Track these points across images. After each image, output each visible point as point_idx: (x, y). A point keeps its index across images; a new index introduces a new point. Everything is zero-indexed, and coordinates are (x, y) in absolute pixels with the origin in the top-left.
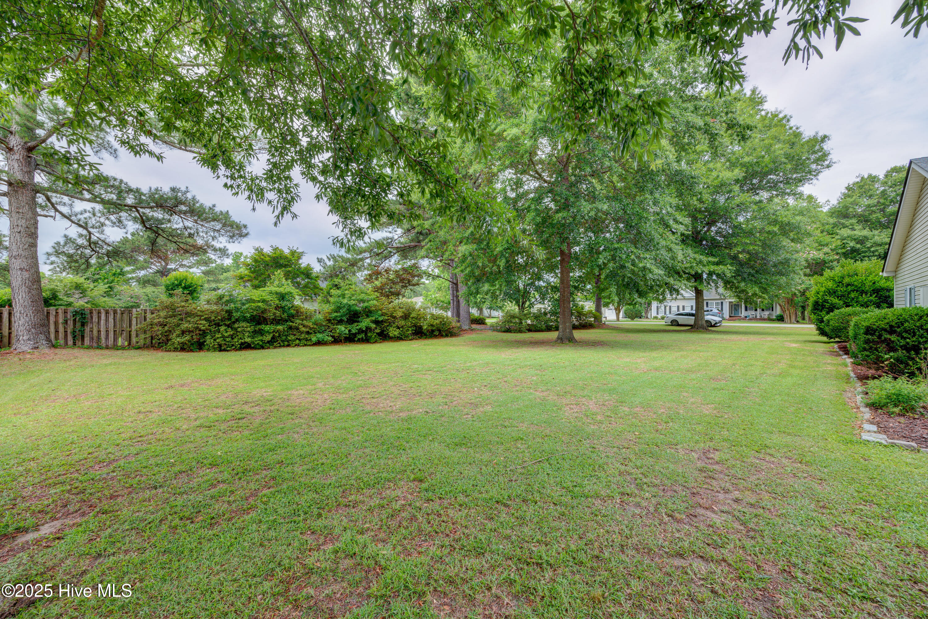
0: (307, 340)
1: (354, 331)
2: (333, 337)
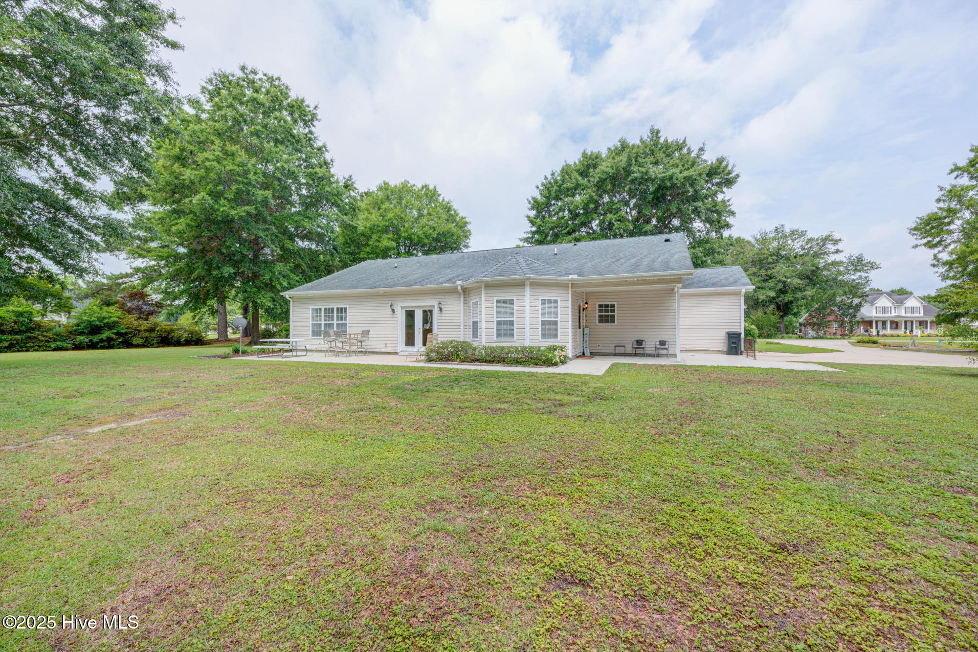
0: (46, 346)
1: (95, 340)
2: (73, 344)
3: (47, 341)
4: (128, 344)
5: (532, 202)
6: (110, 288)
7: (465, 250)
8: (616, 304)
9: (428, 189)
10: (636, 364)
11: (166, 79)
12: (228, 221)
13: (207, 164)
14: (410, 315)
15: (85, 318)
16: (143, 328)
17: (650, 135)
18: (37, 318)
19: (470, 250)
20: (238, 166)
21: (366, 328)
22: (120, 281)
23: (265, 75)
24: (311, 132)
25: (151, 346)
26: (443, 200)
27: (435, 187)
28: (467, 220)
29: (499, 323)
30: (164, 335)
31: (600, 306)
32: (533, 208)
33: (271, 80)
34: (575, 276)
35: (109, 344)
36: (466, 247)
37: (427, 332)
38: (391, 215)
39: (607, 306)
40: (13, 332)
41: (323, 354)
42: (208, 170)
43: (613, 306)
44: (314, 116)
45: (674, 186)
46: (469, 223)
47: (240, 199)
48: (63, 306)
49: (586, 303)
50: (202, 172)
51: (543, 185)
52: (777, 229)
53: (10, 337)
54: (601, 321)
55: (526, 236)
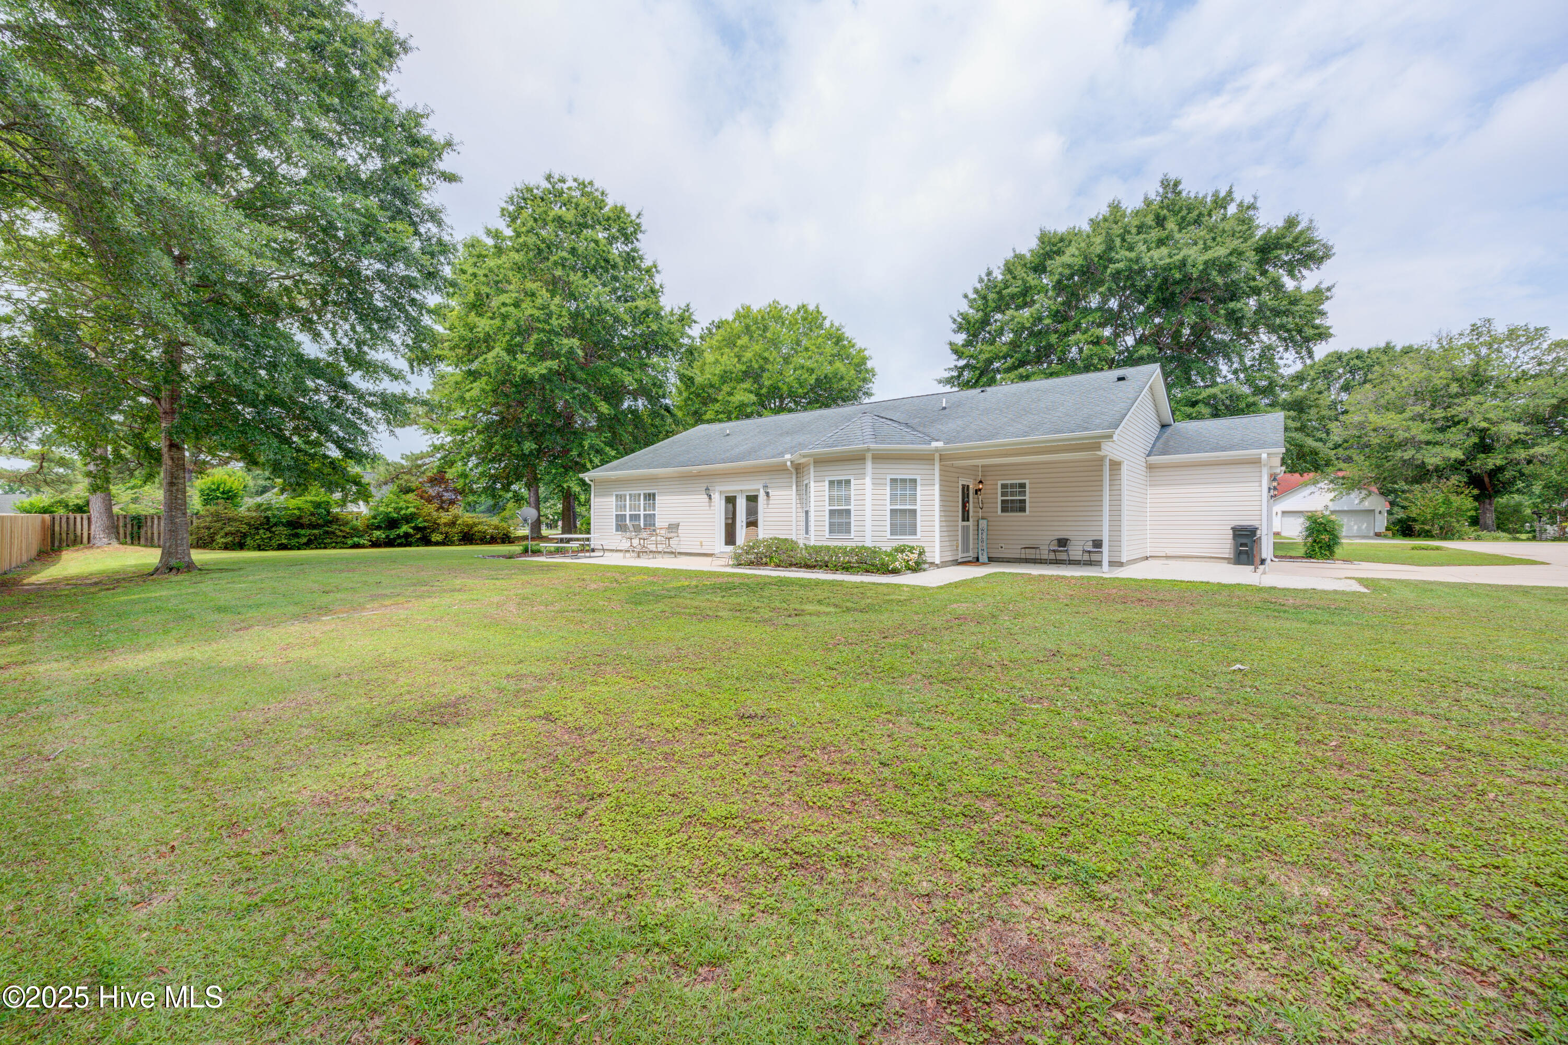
0: (343, 543)
1: (392, 536)
2: (371, 541)
3: (344, 537)
4: (426, 542)
5: (959, 320)
6: (409, 472)
7: (867, 401)
8: (1027, 482)
9: (806, 311)
10: (1063, 577)
11: (439, 223)
12: (527, 381)
13: (503, 310)
14: (731, 501)
15: (381, 509)
16: (443, 521)
17: (1161, 190)
18: (336, 510)
19: (873, 399)
20: (539, 309)
21: (674, 521)
22: (419, 462)
23: (575, 180)
24: (634, 250)
25: (452, 543)
26: (832, 325)
27: (817, 307)
28: (867, 353)
29: (832, 512)
30: (466, 530)
31: (1004, 486)
32: (960, 328)
33: (582, 185)
34: (940, 444)
35: (406, 540)
36: (868, 394)
37: (752, 523)
38: (748, 355)
39: (1012, 486)
40: (312, 526)
41: (621, 554)
42: (505, 317)
43: (1022, 486)
44: (637, 228)
45: (1188, 278)
46: (870, 358)
47: (543, 352)
48: (364, 494)
49: (981, 482)
50: (497, 322)
51: (976, 291)
52: (1474, 328)
53: (308, 532)
54: (1004, 510)
55: (947, 375)
